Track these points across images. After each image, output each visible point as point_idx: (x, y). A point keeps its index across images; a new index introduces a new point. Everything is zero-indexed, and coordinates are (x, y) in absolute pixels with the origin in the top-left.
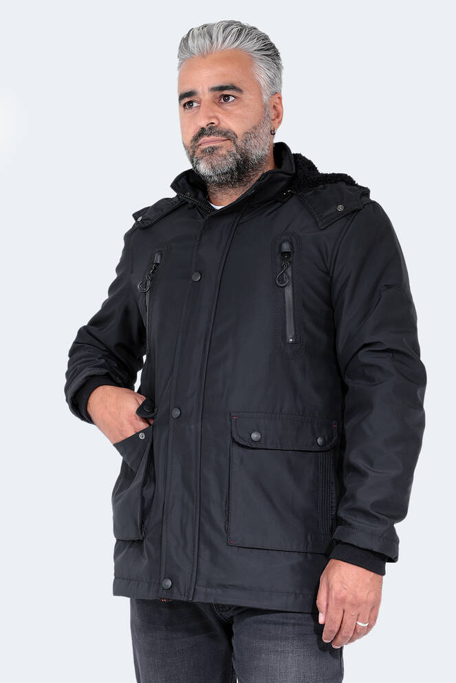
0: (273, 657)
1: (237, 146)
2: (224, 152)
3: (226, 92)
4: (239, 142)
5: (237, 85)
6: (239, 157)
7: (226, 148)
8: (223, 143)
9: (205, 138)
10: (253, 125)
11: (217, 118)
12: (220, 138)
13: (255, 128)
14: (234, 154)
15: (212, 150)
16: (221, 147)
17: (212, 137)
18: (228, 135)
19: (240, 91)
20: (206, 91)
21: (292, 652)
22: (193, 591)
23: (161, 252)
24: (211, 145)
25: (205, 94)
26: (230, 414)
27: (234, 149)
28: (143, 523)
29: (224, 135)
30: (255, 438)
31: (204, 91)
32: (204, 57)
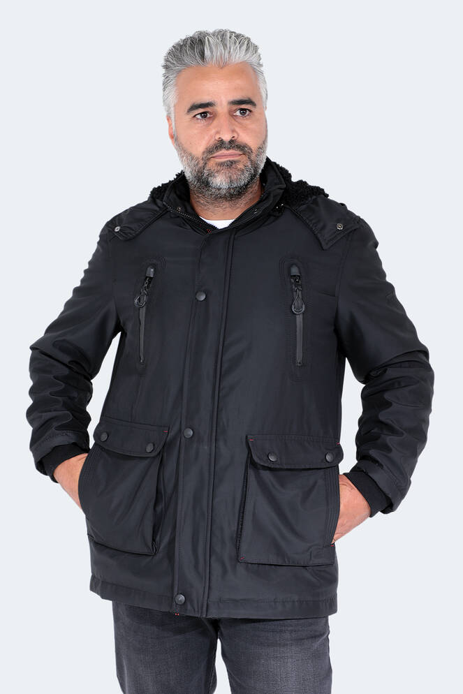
0: (272, 662)
3: (243, 106)
4: (253, 157)
5: (253, 99)
7: (243, 162)
8: (240, 157)
9: (224, 151)
11: (236, 132)
14: (249, 169)
15: (231, 164)
17: (231, 151)
18: (244, 150)
19: (255, 105)
20: (225, 104)
21: (291, 657)
22: (205, 606)
23: (154, 266)
24: (231, 159)
25: (222, 107)
26: (247, 437)
27: (249, 164)
28: (154, 540)
29: (242, 150)
30: (272, 458)
31: (221, 105)
32: (222, 68)
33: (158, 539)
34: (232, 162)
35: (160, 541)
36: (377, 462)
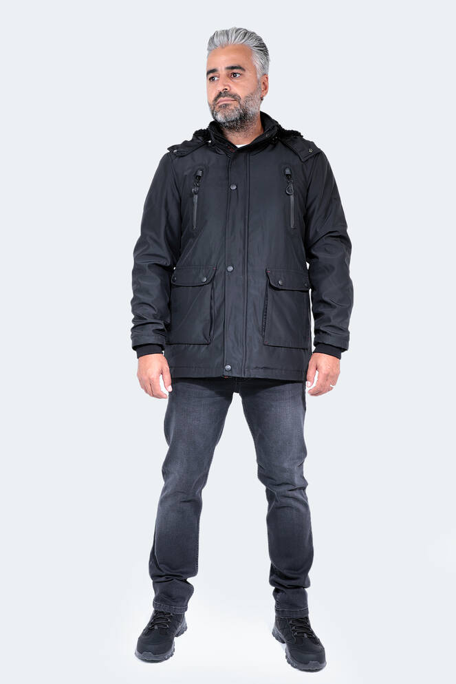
1: (240, 104)
2: (232, 107)
3: (235, 71)
4: (241, 102)
5: (242, 66)
6: (242, 111)
7: (234, 105)
8: (232, 102)
9: (222, 99)
10: (251, 92)
11: (229, 86)
12: (230, 99)
13: (252, 94)
14: (239, 110)
16: (231, 105)
17: (226, 98)
18: (235, 97)
19: (244, 70)
20: (223, 69)
22: (243, 371)
23: (202, 170)
24: (225, 102)
25: (222, 71)
26: (266, 270)
27: (239, 107)
28: (209, 335)
29: (233, 97)
30: (281, 283)
31: (221, 70)
32: (223, 48)
33: (212, 333)
34: (226, 105)
35: (214, 335)
36: (326, 333)
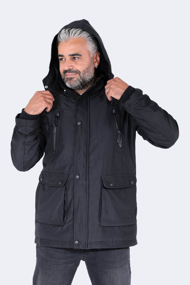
1: (80, 76)
2: (75, 79)
5: (79, 53)
6: (81, 80)
8: (75, 76)
10: (86, 68)
11: (72, 66)
12: (74, 74)
13: (87, 69)
14: (79, 80)
15: (71, 79)
16: (74, 78)
18: (77, 72)
19: (81, 56)
20: (67, 56)
22: (86, 245)
23: (59, 112)
24: (70, 77)
26: (101, 177)
27: (79, 78)
28: (63, 220)
30: (111, 185)
33: (65, 219)
35: (66, 220)
